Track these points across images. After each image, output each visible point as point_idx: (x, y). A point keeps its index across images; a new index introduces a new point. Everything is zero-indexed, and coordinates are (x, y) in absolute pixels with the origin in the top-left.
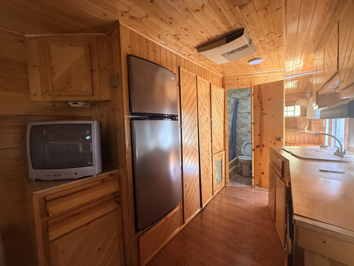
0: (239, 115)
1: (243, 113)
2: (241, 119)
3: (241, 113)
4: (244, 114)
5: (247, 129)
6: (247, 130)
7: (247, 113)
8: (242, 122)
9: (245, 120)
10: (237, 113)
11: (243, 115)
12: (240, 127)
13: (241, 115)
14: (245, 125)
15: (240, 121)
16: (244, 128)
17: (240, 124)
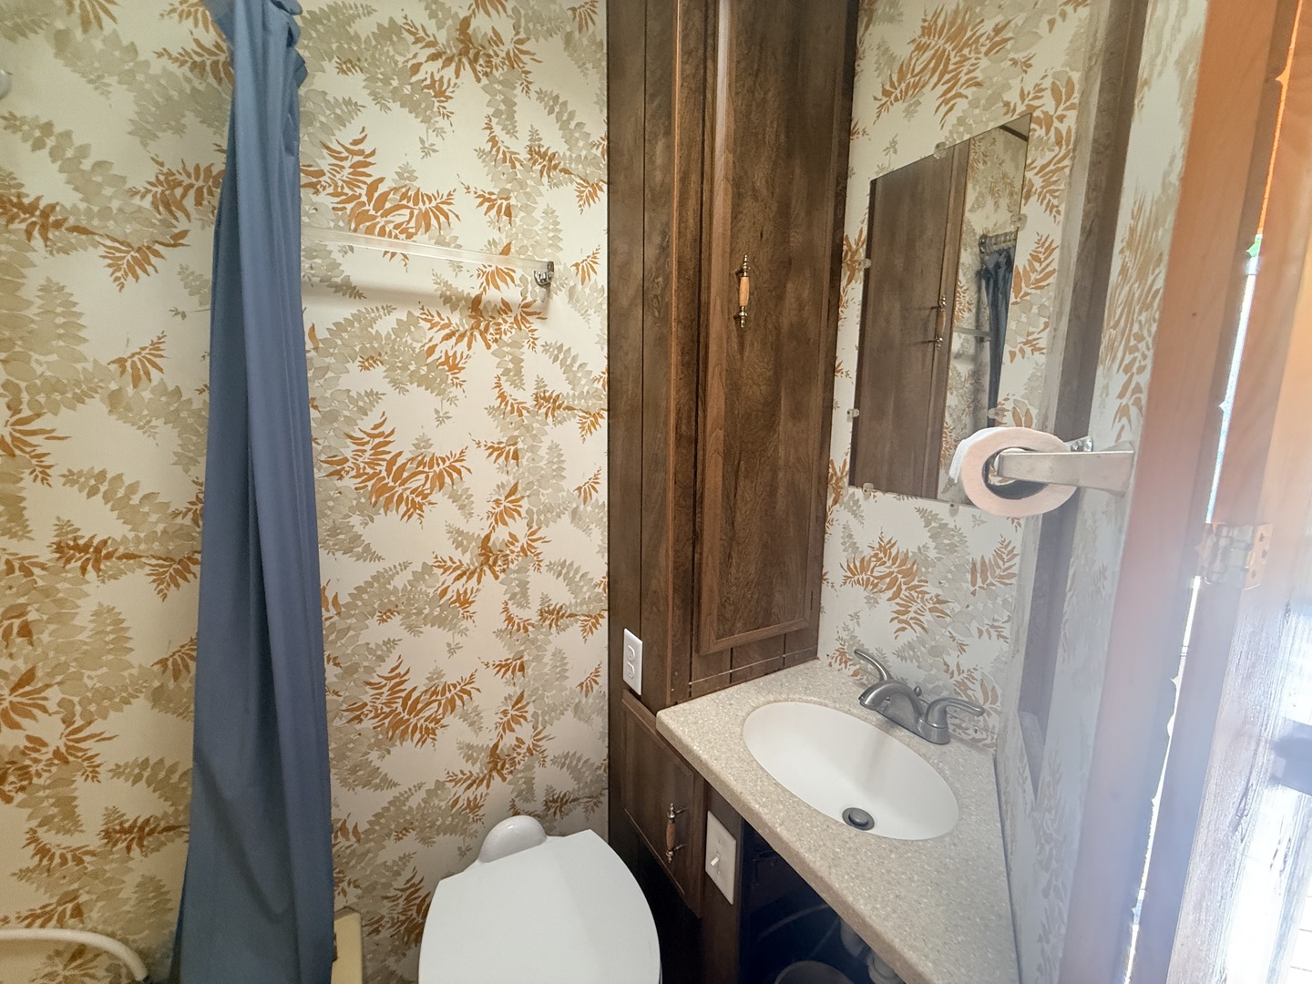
1: (390, 298)
3: (350, 291)
4: (402, 315)
5: (459, 522)
6: (459, 538)
7: (450, 300)
11: (386, 324)
12: (355, 503)
13: (357, 317)
14: (426, 469)
15: (350, 421)
16: (415, 516)
17: (346, 460)
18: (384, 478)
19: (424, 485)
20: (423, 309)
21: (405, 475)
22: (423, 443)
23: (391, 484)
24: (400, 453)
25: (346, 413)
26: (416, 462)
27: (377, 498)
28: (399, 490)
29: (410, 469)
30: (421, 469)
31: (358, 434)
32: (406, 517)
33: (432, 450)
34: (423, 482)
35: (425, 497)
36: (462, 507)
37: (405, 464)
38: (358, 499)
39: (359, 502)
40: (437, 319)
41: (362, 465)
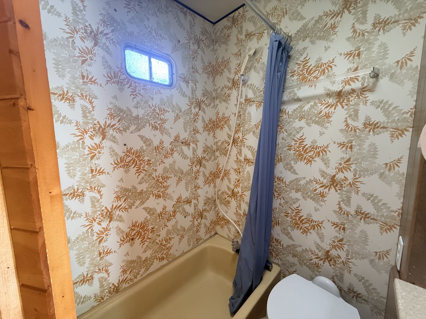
0: (289, 108)
1: (308, 99)
2: (297, 124)
3: (299, 100)
4: (312, 103)
5: (324, 168)
7: (329, 95)
8: (302, 140)
9: (315, 128)
10: (283, 103)
11: (307, 107)
12: (293, 157)
13: (299, 107)
14: (314, 150)
15: (294, 135)
16: (309, 164)
17: (292, 146)
18: (301, 152)
19: (313, 155)
20: (319, 100)
21: (308, 151)
22: (314, 142)
23: (303, 153)
24: (307, 145)
25: (294, 133)
26: (311, 148)
27: (299, 157)
28: (305, 155)
29: (309, 149)
30: (312, 150)
31: (296, 139)
32: (306, 164)
33: (317, 144)
34: (313, 154)
35: (313, 158)
36: (325, 164)
37: (308, 148)
38: (294, 157)
39: (294, 158)
40: (324, 102)
41: (296, 147)
